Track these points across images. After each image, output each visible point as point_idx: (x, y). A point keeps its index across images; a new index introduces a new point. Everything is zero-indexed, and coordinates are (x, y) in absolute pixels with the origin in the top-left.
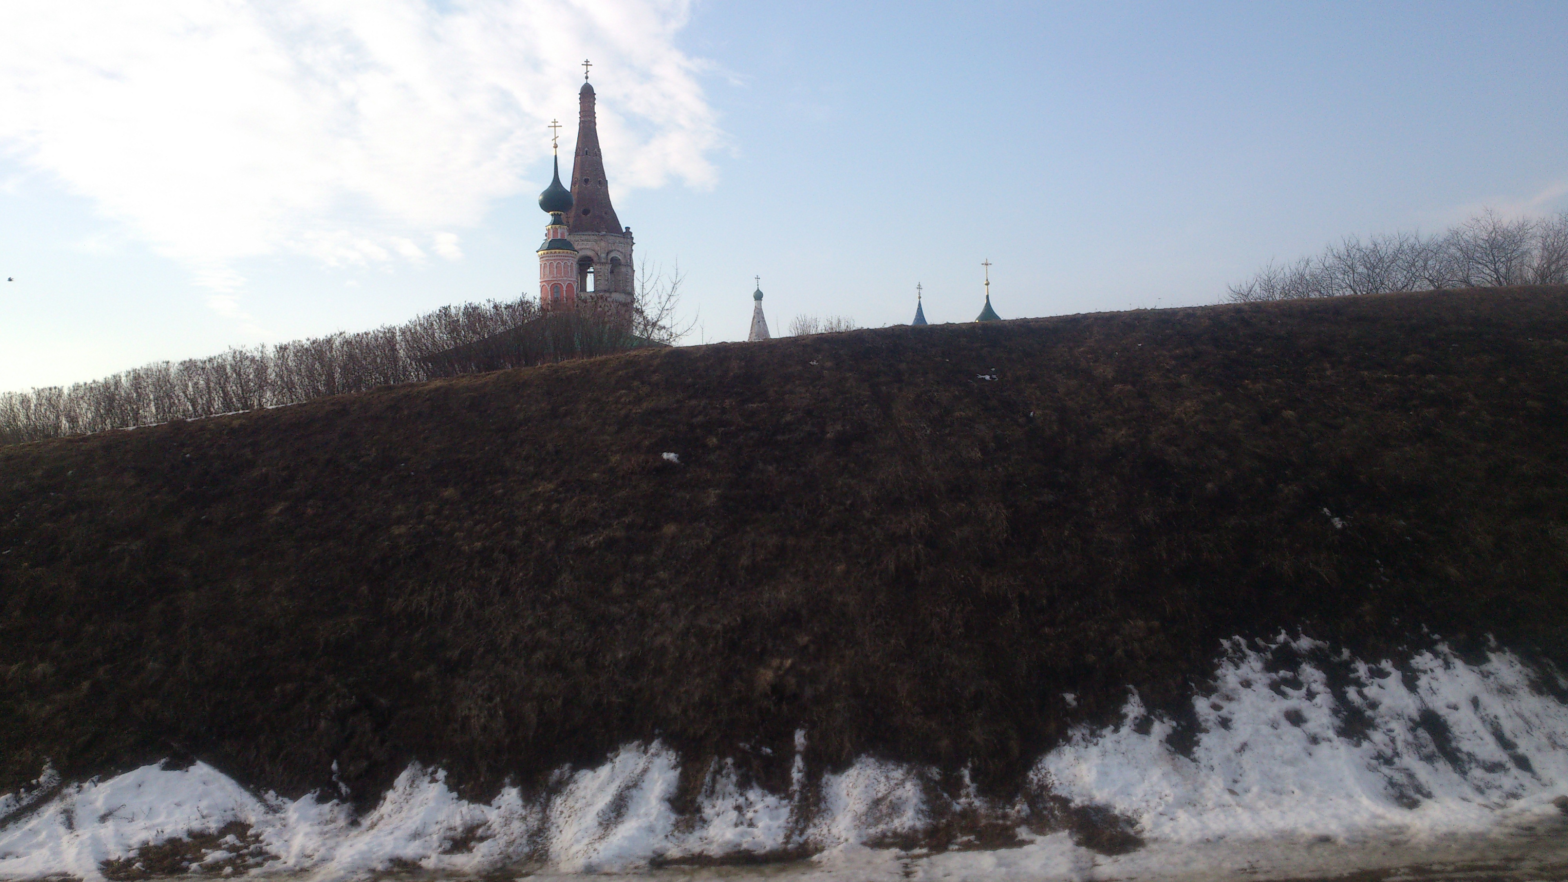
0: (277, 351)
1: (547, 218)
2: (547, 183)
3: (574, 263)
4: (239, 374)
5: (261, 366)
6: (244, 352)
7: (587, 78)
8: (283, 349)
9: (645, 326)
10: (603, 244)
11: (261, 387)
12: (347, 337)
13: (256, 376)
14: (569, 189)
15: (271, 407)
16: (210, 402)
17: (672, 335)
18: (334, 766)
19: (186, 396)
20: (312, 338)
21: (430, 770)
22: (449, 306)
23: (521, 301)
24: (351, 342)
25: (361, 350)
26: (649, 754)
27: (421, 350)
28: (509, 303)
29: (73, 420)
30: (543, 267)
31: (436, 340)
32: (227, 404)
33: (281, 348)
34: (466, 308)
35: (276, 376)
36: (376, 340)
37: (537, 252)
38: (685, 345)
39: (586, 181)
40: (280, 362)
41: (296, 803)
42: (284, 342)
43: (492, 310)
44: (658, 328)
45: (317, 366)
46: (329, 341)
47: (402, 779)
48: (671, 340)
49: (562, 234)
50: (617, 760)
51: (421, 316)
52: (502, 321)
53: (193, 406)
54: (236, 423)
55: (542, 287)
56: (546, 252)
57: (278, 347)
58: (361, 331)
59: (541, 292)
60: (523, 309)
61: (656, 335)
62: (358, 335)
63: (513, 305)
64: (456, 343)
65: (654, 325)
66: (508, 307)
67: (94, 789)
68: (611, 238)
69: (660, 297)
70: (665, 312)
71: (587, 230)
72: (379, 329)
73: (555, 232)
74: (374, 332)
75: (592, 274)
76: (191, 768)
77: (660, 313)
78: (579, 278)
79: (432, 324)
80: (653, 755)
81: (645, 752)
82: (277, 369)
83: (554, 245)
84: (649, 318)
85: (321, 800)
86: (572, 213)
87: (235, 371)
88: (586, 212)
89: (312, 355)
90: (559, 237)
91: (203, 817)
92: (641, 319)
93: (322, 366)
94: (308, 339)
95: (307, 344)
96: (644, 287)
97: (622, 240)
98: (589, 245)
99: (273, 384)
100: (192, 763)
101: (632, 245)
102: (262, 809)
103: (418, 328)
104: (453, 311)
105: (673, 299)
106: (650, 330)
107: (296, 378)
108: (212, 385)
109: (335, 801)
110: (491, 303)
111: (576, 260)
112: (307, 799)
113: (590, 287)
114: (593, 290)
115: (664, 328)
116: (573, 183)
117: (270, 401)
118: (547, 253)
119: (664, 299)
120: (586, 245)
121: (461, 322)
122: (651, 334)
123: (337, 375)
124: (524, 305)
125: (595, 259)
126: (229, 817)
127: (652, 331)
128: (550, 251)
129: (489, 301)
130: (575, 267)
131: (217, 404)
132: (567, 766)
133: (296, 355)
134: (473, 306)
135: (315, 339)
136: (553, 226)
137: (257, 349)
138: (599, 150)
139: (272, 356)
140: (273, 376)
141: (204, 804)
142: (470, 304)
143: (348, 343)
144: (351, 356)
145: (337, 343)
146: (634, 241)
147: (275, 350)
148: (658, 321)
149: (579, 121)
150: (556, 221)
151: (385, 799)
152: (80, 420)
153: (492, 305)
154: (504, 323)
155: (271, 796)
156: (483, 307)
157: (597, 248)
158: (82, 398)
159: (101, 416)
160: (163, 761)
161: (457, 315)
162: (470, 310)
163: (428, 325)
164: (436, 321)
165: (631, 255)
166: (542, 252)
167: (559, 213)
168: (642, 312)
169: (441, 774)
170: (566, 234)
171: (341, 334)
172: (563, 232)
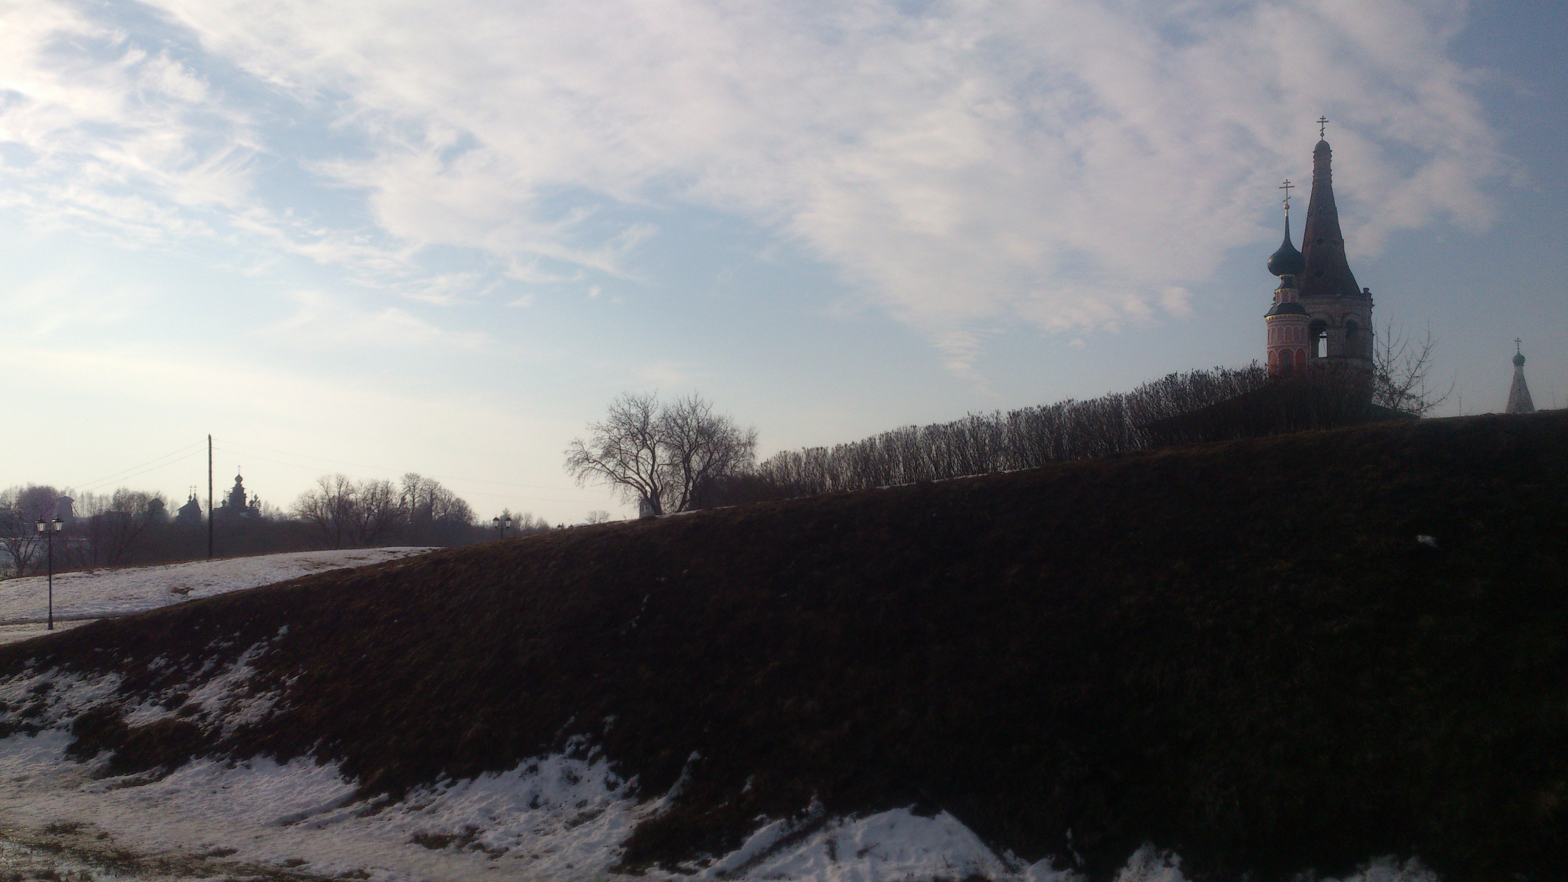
0: (1011, 417)
1: (1276, 281)
3: (1306, 328)
5: (995, 431)
6: (981, 418)
7: (1322, 135)
9: (1391, 394)
10: (1338, 307)
11: (995, 452)
12: (1075, 405)
13: (990, 441)
14: (1301, 251)
15: (1003, 472)
16: (950, 465)
17: (1423, 405)
18: (1069, 834)
19: (930, 458)
21: (1164, 853)
22: (1176, 374)
23: (1251, 368)
24: (1079, 410)
25: (1089, 418)
26: (1405, 871)
27: (1146, 418)
28: (1238, 370)
29: (835, 478)
30: (1271, 334)
31: (1161, 407)
32: (966, 468)
33: (1014, 414)
34: (1193, 375)
35: (1010, 441)
36: (1103, 407)
37: (1265, 317)
38: (1442, 417)
39: (1320, 239)
40: (1013, 428)
41: (1034, 865)
42: (1017, 409)
43: (1220, 378)
44: (1406, 396)
45: (1047, 432)
46: (1058, 408)
47: (1136, 858)
48: (1422, 410)
49: (1293, 298)
51: (1147, 384)
52: (1231, 389)
53: (936, 468)
54: (973, 485)
55: (1270, 353)
56: (1274, 316)
57: (1011, 413)
58: (1089, 398)
59: (1269, 358)
60: (1253, 376)
61: (1405, 405)
62: (1086, 402)
63: (1244, 372)
64: (1182, 410)
65: (1402, 393)
66: (1237, 374)
67: (853, 825)
68: (1347, 300)
69: (1408, 363)
70: (1415, 380)
71: (1320, 293)
72: (1106, 397)
73: (1285, 295)
74: (1101, 400)
75: (1325, 339)
76: (938, 816)
77: (1408, 381)
78: (1310, 343)
79: (1158, 392)
80: (1410, 873)
81: (1401, 868)
83: (1284, 309)
84: (1396, 386)
85: (1057, 866)
86: (1304, 275)
87: (973, 435)
88: (1319, 274)
89: (1042, 422)
90: (1289, 302)
91: (948, 866)
92: (1386, 387)
93: (1051, 433)
94: (1039, 407)
95: (1037, 411)
96: (1390, 353)
97: (1360, 302)
98: (1322, 308)
99: (1006, 449)
100: (938, 811)
101: (1371, 308)
102: (1001, 867)
103: (1144, 395)
104: (1180, 378)
105: (1424, 366)
106: (1397, 400)
107: (1027, 444)
108: (952, 448)
109: (1070, 870)
110: (1220, 370)
111: (1307, 324)
112: (1043, 864)
114: (1326, 356)
115: (1414, 397)
116: (1306, 243)
117: (1003, 466)
118: (1276, 318)
119: (1413, 366)
120: (1318, 309)
121: (1188, 390)
122: (1398, 404)
123: (1065, 441)
124: (1254, 372)
125: (1330, 323)
126: (972, 871)
127: (1400, 400)
128: (1278, 316)
129: (1217, 368)
130: (1307, 331)
131: (957, 467)
133: (1027, 422)
134: (1201, 373)
135: (1045, 406)
136: (1283, 289)
137: (992, 415)
138: (1335, 209)
139: (1006, 422)
140: (1006, 441)
141: (949, 853)
142: (1198, 372)
143: (1075, 410)
144: (1079, 424)
145: (1065, 410)
146: (1373, 303)
147: (1008, 416)
148: (1406, 389)
149: (1313, 180)
150: (1287, 284)
152: (841, 477)
153: (1220, 373)
154: (1233, 390)
156: (1210, 374)
157: (1331, 311)
158: (843, 458)
159: (858, 475)
160: (913, 805)
161: (1183, 382)
162: (1197, 378)
163: (1153, 393)
164: (1162, 389)
165: (1370, 318)
166: (1271, 317)
167: (1290, 275)
168: (1388, 380)
170: (1298, 297)
171: (1069, 401)
172: (1293, 294)
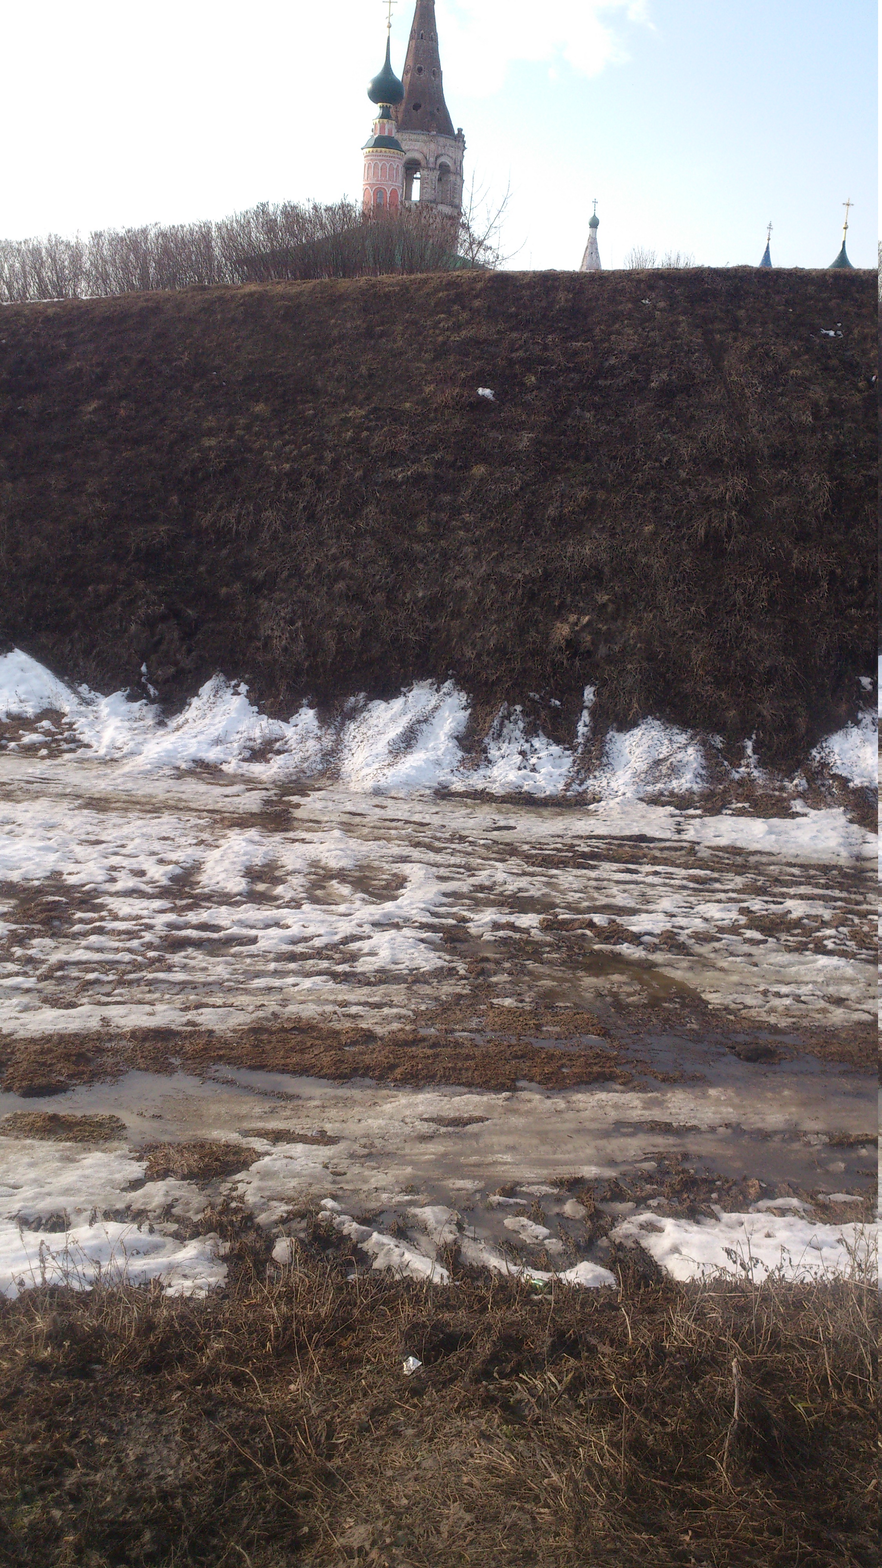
0: (93, 238)
1: (375, 110)
2: (377, 70)
3: (401, 166)
4: (54, 260)
5: (76, 253)
6: (59, 236)
8: (98, 236)
9: (471, 244)
10: (433, 146)
11: (76, 276)
12: (162, 229)
13: (71, 263)
14: (400, 78)
15: (84, 298)
16: (25, 286)
17: (498, 258)
18: (144, 669)
20: (128, 227)
21: (233, 683)
22: (268, 203)
23: (342, 204)
24: (166, 235)
25: (176, 245)
26: (442, 692)
27: (236, 250)
28: (329, 205)
30: (368, 168)
31: (252, 240)
32: (43, 292)
33: (96, 235)
34: (285, 206)
35: (92, 264)
36: (192, 235)
37: (362, 149)
38: (511, 270)
39: (420, 70)
40: (95, 250)
41: (107, 698)
42: (99, 229)
43: (312, 211)
44: (484, 247)
45: (132, 257)
46: (144, 231)
47: (207, 688)
48: (497, 263)
49: (390, 131)
50: (410, 695)
51: (238, 213)
52: (321, 224)
53: (9, 290)
54: (51, 311)
55: (366, 189)
56: (371, 149)
57: (93, 233)
58: (177, 223)
59: (364, 196)
60: (344, 214)
61: (482, 256)
62: (174, 227)
63: (334, 207)
64: (272, 244)
65: (480, 244)
66: (328, 209)
68: (442, 140)
69: (489, 212)
70: (493, 230)
71: (415, 129)
72: (195, 223)
73: (382, 128)
74: (190, 226)
75: (419, 181)
76: (10, 655)
77: (487, 230)
78: (405, 185)
79: (249, 222)
80: (446, 693)
81: (439, 689)
82: (92, 258)
83: (382, 142)
84: (476, 236)
85: (132, 698)
86: (402, 108)
87: (50, 255)
88: (417, 107)
89: (127, 245)
90: (387, 135)
91: (21, 701)
92: (467, 236)
93: (137, 258)
94: (124, 228)
95: (122, 233)
97: (453, 143)
98: (418, 146)
99: (88, 274)
100: (11, 650)
101: (463, 150)
102: (76, 700)
103: (235, 224)
104: (271, 209)
105: (503, 216)
106: (476, 250)
107: (110, 269)
108: (28, 268)
109: (144, 701)
110: (311, 204)
111: (403, 162)
112: (118, 696)
114: (418, 199)
115: (491, 248)
116: (406, 72)
117: (84, 291)
118: (373, 152)
119: (492, 216)
120: (414, 145)
121: (278, 221)
122: (476, 254)
123: (151, 270)
124: (345, 208)
125: (423, 163)
126: (46, 706)
127: (478, 250)
128: (376, 149)
129: (309, 201)
130: (401, 170)
131: (33, 290)
132: (362, 695)
133: (110, 244)
134: (292, 205)
135: (130, 228)
136: (381, 120)
137: (72, 234)
138: (436, 34)
139: (87, 243)
140: (88, 265)
141: (21, 689)
142: (289, 203)
143: (163, 235)
144: (166, 251)
145: (152, 234)
146: (466, 145)
147: (90, 237)
148: (485, 239)
150: (385, 115)
151: (190, 705)
153: (312, 206)
154: (323, 227)
155: (84, 688)
156: (302, 207)
157: (425, 150)
161: (275, 213)
162: (289, 210)
163: (244, 222)
164: (253, 219)
165: (461, 162)
166: (368, 150)
167: (389, 105)
168: (469, 228)
169: (243, 688)
170: (394, 131)
171: (156, 225)
172: (390, 127)
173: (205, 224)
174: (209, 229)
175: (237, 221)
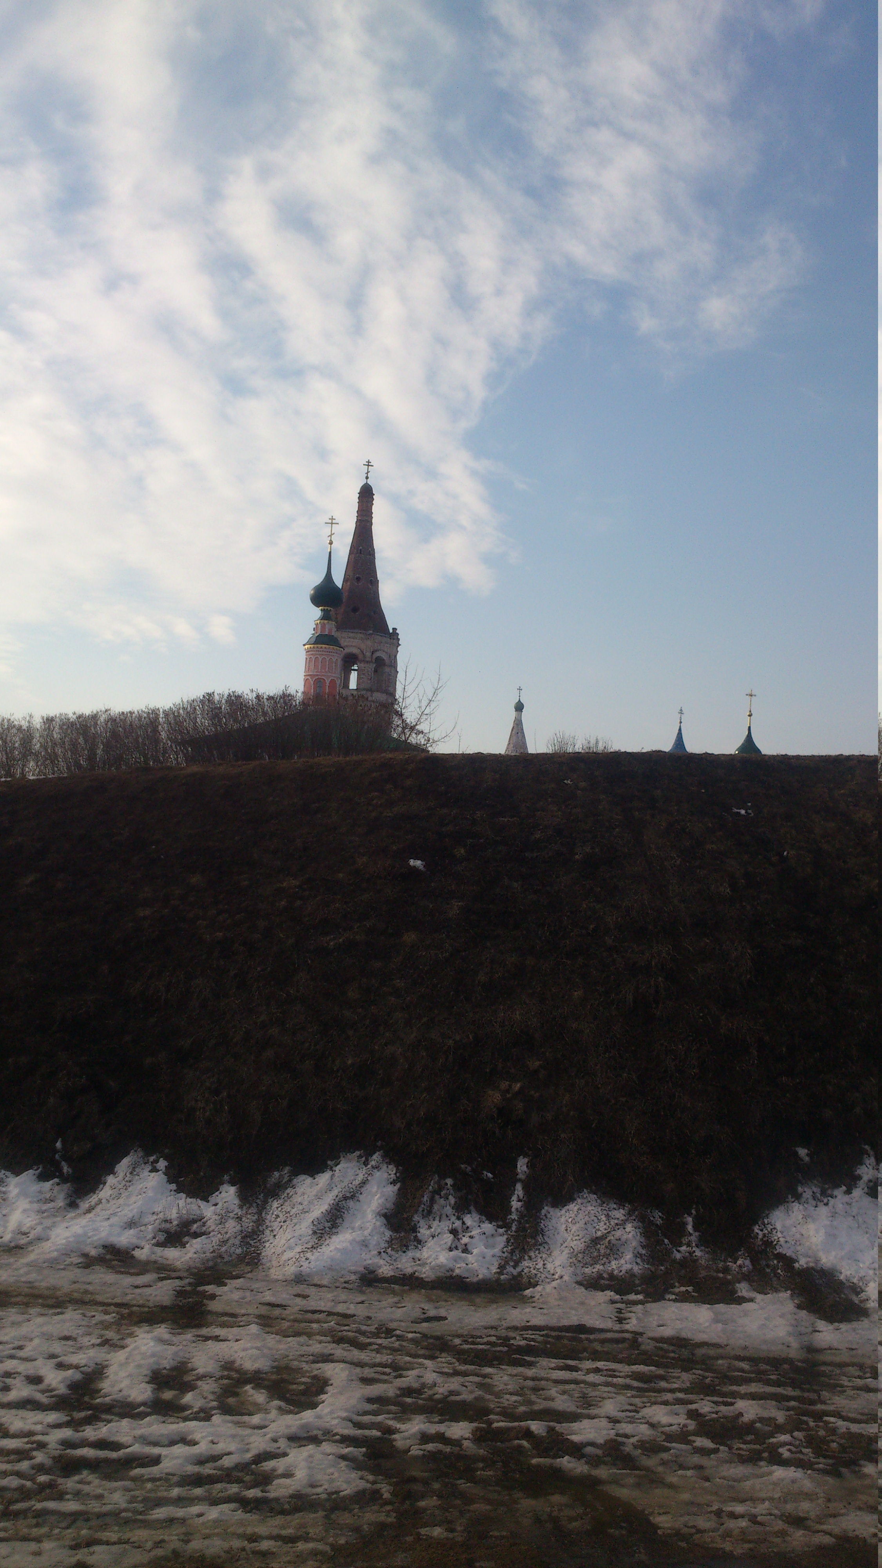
0: (44, 722)
1: (316, 612)
3: (339, 660)
4: (5, 742)
5: (27, 735)
6: (12, 720)
7: (367, 478)
8: (49, 721)
9: (404, 728)
10: (369, 643)
11: (25, 756)
12: (112, 714)
13: (21, 745)
14: (340, 587)
15: (31, 778)
17: (429, 741)
18: (59, 1145)
20: (79, 712)
21: (152, 1159)
22: (213, 693)
23: (284, 694)
24: (115, 720)
25: (125, 730)
26: (369, 1166)
28: (272, 694)
30: (308, 661)
31: (197, 725)
33: (48, 719)
34: (229, 695)
35: (41, 746)
36: (140, 720)
37: (304, 645)
38: (441, 752)
39: (358, 579)
40: (45, 733)
41: (18, 1177)
42: (52, 714)
43: (255, 700)
44: (416, 732)
45: (81, 740)
46: (94, 717)
48: (428, 745)
49: (330, 630)
50: (337, 1168)
51: (185, 700)
52: (263, 712)
55: (306, 681)
56: (312, 646)
57: (45, 718)
58: (126, 709)
59: (304, 686)
60: (285, 702)
61: (414, 739)
62: (123, 713)
63: (276, 696)
64: (216, 729)
65: (412, 728)
66: (270, 698)
68: (377, 638)
69: (420, 701)
70: (424, 717)
71: (353, 628)
72: (144, 709)
73: (323, 626)
74: (138, 712)
75: (356, 672)
77: (419, 717)
78: (343, 675)
79: (195, 709)
80: (373, 1167)
81: (366, 1164)
82: (42, 741)
83: (321, 640)
84: (408, 721)
85: (43, 1177)
86: (341, 611)
88: (355, 610)
89: (77, 729)
90: (327, 633)
92: (400, 722)
93: (86, 741)
94: (74, 713)
95: (72, 718)
96: (406, 690)
97: (388, 640)
98: (356, 642)
99: (37, 755)
101: (398, 647)
103: (181, 711)
104: (217, 698)
105: (433, 705)
106: (408, 734)
107: (59, 751)
109: (56, 1180)
110: (254, 693)
111: (342, 656)
112: (28, 1176)
113: (353, 684)
114: (355, 688)
115: (422, 732)
116: (345, 580)
117: (32, 771)
118: (314, 647)
119: (424, 703)
120: (352, 642)
121: (223, 709)
122: (408, 738)
123: (99, 752)
124: (286, 698)
125: (361, 657)
127: (410, 734)
128: (316, 646)
129: (252, 691)
130: (340, 662)
132: (287, 1169)
133: (61, 728)
134: (237, 694)
135: (81, 713)
136: (322, 621)
137: (24, 718)
138: (373, 550)
139: (38, 726)
140: (37, 747)
142: (234, 692)
143: (112, 720)
144: (114, 734)
145: (102, 719)
146: (400, 642)
147: (42, 721)
148: (416, 725)
149: (356, 520)
150: (325, 617)
153: (255, 695)
154: (265, 714)
156: (245, 696)
157: (363, 646)
161: (220, 702)
162: (233, 698)
163: (191, 709)
164: (199, 706)
165: (396, 656)
166: (309, 646)
167: (329, 608)
168: (401, 715)
169: (162, 1164)
170: (334, 630)
171: (106, 711)
172: (331, 627)
173: (153, 711)
174: (157, 715)
175: (183, 708)
